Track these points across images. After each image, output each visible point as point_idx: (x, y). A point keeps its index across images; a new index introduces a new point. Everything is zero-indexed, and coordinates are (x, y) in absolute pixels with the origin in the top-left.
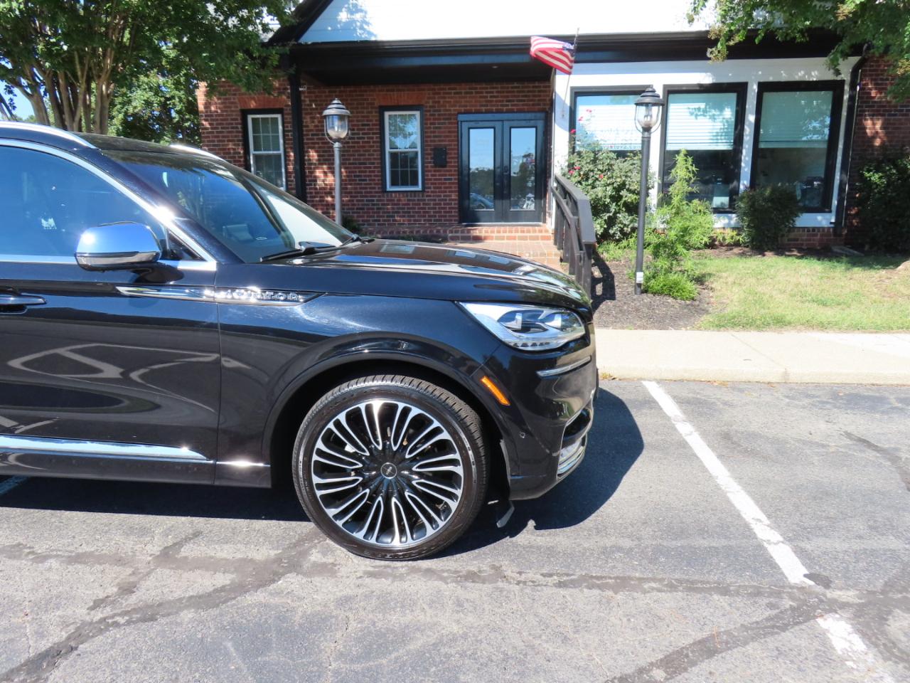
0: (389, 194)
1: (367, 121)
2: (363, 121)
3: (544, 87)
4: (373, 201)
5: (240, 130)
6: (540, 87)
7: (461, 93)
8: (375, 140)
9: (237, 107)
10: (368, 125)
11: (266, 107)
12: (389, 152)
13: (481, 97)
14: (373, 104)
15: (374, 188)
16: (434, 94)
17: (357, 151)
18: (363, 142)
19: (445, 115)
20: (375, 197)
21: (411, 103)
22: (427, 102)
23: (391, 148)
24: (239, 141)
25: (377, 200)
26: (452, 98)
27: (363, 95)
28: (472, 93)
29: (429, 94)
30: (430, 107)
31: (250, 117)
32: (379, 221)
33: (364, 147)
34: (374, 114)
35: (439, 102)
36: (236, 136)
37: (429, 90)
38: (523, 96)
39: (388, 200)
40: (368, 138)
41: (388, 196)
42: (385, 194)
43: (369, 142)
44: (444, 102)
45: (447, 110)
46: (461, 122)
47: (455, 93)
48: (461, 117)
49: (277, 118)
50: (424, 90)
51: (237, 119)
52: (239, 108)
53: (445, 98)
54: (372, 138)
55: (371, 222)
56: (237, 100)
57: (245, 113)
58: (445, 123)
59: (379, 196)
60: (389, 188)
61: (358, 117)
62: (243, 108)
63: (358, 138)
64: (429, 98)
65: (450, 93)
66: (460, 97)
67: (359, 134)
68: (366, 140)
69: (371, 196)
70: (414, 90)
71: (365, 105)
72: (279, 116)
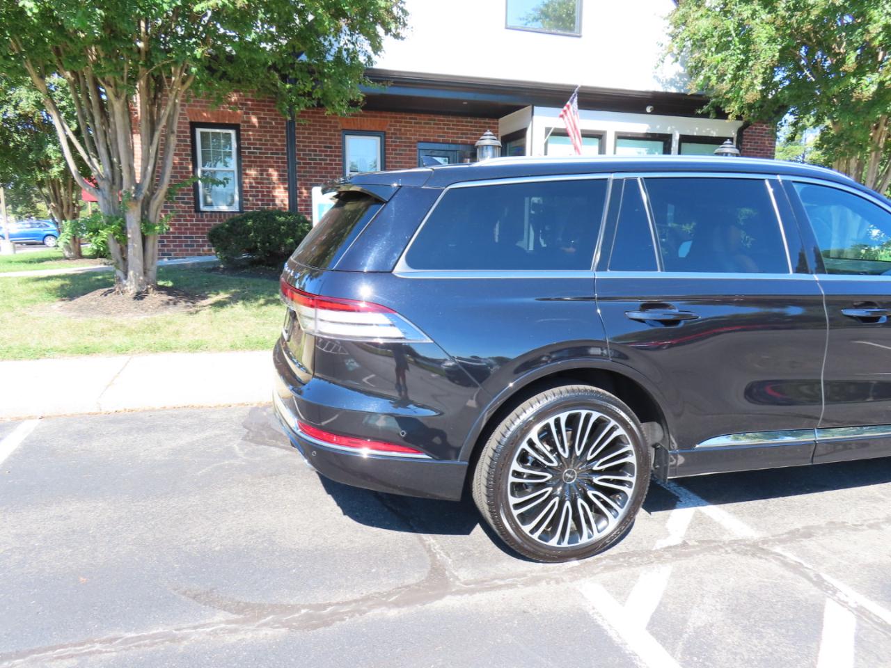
1: (330, 143)
2: (326, 143)
3: (494, 123)
5: (189, 143)
6: (489, 123)
7: (421, 123)
8: (337, 162)
9: (186, 119)
10: (331, 147)
11: (221, 122)
13: (439, 128)
14: (337, 127)
16: (395, 122)
17: (319, 172)
18: (325, 164)
19: (405, 142)
21: (373, 129)
22: (390, 130)
24: (186, 155)
26: (412, 127)
27: (326, 117)
28: (430, 124)
29: (391, 122)
30: (392, 134)
31: (199, 131)
33: (326, 168)
34: (337, 137)
35: (400, 130)
36: (184, 150)
37: (391, 117)
38: (475, 130)
40: (330, 160)
43: (332, 164)
44: (405, 130)
45: (408, 138)
46: (420, 149)
47: (415, 123)
48: (421, 146)
49: (230, 134)
50: (386, 117)
51: (186, 132)
52: (189, 120)
53: (406, 126)
54: (335, 160)
56: (186, 112)
57: (194, 125)
58: (405, 150)
61: (320, 138)
62: (193, 120)
63: (320, 160)
64: (391, 126)
65: (411, 123)
66: (420, 127)
67: (321, 155)
68: (328, 162)
70: (376, 117)
71: (328, 128)
72: (233, 133)
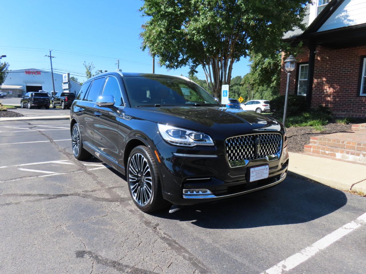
0: (360, 97)
1: (353, 63)
2: (351, 63)
4: (351, 100)
5: (296, 71)
8: (356, 72)
10: (354, 65)
12: (364, 77)
14: (358, 55)
15: (353, 94)
20: (352, 98)
23: (365, 75)
24: (294, 75)
25: (353, 100)
27: (353, 52)
31: (300, 66)
32: (353, 110)
33: (350, 75)
34: (357, 60)
39: (359, 100)
41: (359, 98)
42: (358, 98)
55: (349, 110)
57: (298, 64)
59: (355, 98)
60: (361, 95)
61: (349, 62)
62: (298, 62)
63: (348, 72)
67: (348, 69)
68: (352, 72)
69: (350, 98)
71: (353, 56)
